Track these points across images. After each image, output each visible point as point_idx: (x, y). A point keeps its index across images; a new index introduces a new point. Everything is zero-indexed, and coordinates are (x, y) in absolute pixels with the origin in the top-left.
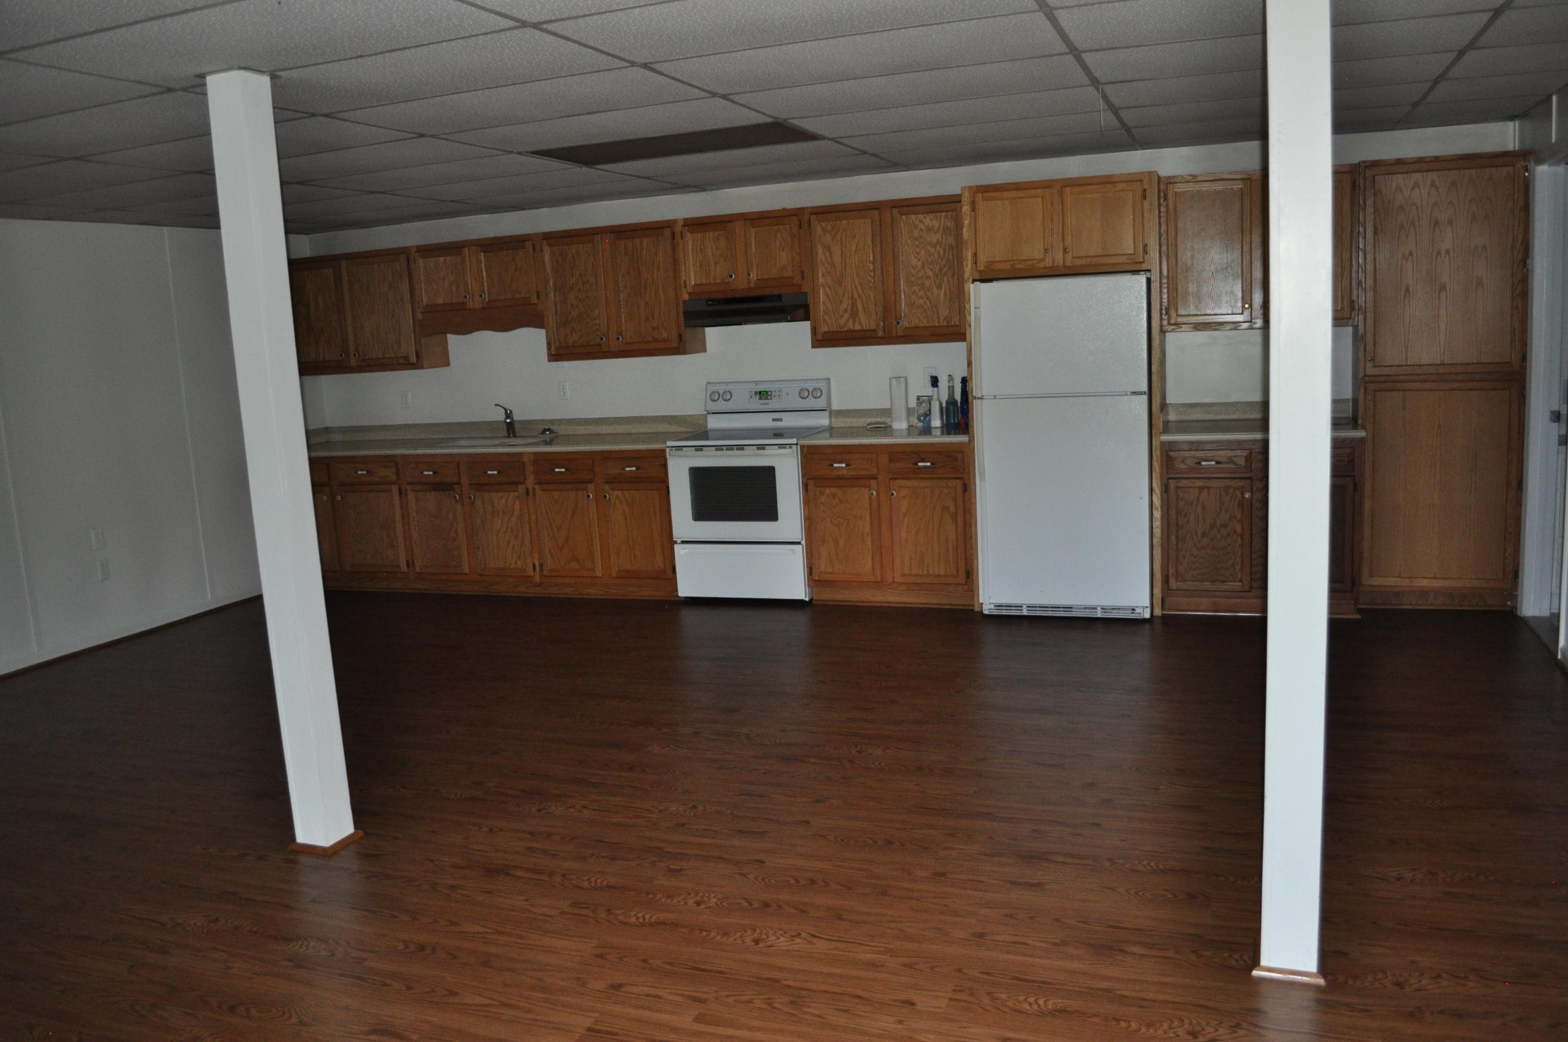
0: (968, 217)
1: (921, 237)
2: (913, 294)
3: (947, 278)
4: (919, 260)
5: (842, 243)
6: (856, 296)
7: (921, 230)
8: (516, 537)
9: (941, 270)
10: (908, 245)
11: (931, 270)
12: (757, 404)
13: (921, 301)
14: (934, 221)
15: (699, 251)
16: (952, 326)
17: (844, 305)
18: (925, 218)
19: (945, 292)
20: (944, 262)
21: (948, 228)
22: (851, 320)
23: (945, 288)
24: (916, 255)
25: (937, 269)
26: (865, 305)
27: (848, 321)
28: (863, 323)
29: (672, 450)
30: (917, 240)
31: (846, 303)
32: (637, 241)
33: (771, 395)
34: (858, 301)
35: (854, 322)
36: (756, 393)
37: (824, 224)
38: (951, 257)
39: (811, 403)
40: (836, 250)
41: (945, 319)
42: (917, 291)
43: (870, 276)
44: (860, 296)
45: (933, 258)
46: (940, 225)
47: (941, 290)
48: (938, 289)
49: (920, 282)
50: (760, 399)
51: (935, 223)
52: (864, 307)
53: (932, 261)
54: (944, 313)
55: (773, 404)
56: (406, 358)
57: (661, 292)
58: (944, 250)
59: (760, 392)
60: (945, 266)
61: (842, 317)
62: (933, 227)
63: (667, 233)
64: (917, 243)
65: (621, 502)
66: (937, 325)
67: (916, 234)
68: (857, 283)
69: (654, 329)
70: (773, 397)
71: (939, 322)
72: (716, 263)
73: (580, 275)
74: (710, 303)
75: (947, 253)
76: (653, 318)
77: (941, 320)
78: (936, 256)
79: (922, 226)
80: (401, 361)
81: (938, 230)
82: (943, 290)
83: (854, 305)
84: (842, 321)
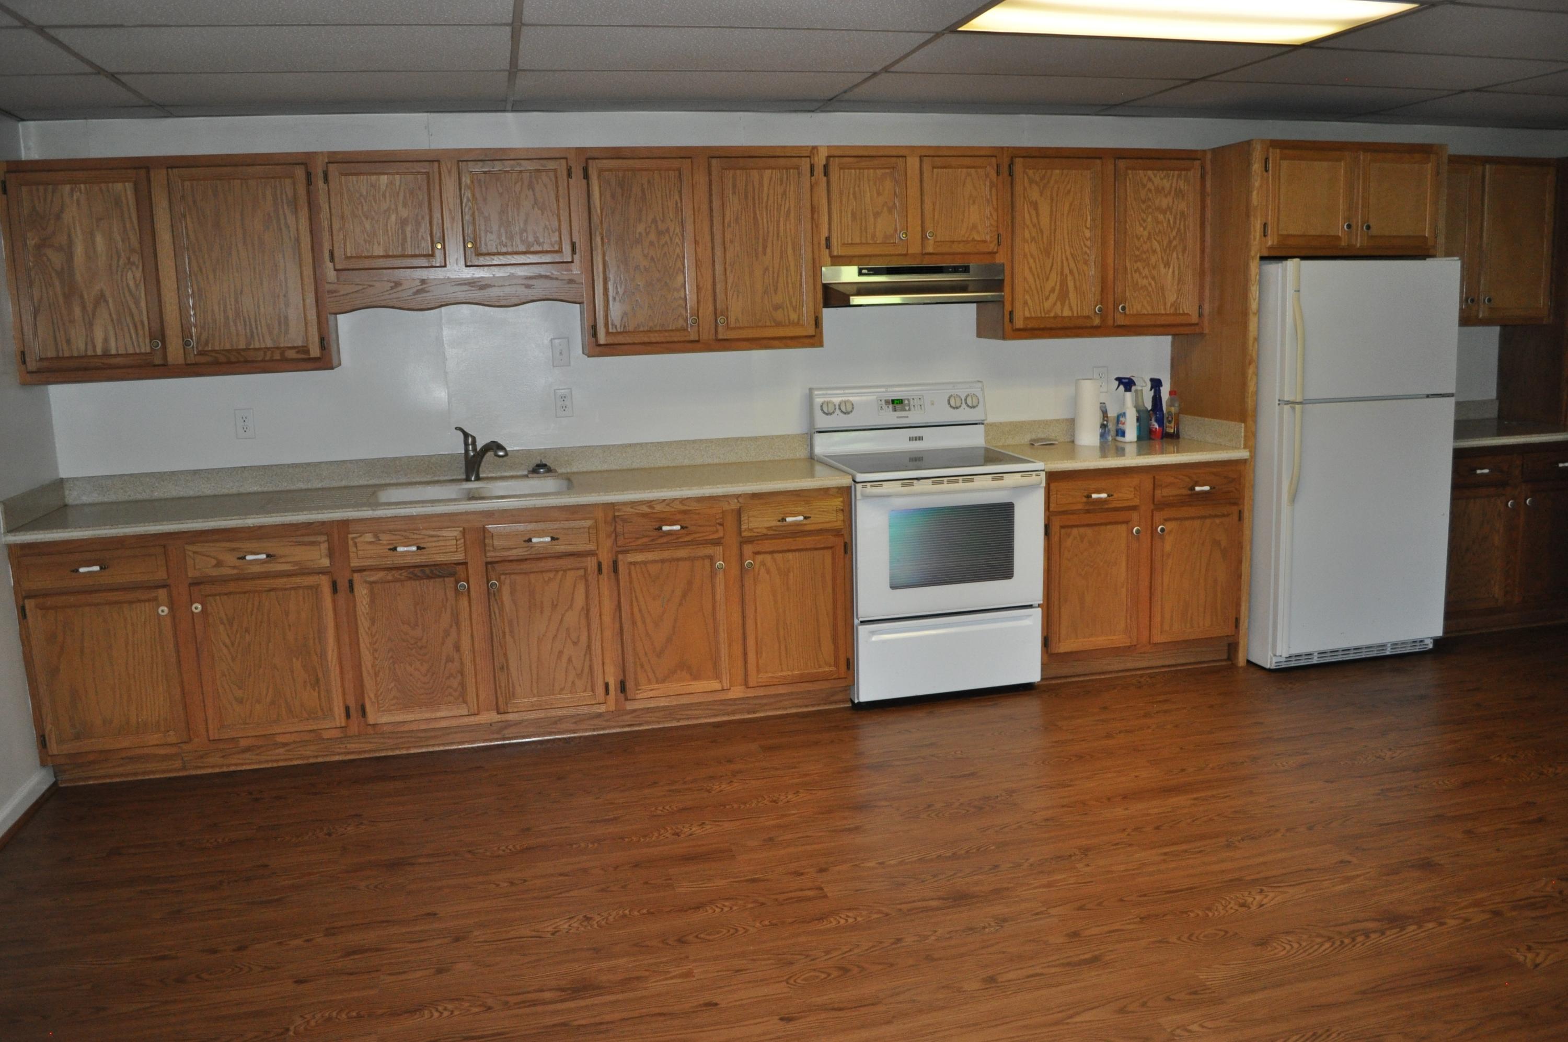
0: (1259, 179)
1: (1149, 199)
2: (1136, 271)
3: (1177, 254)
4: (1145, 229)
5: (1052, 200)
6: (1066, 271)
7: (1150, 190)
8: (575, 644)
9: (1170, 242)
10: (1133, 209)
11: (1159, 242)
12: (890, 417)
13: (1145, 282)
14: (1165, 181)
15: (851, 196)
16: (1180, 314)
17: (1050, 284)
18: (1155, 176)
19: (1174, 272)
20: (1174, 233)
21: (1180, 191)
22: (1059, 304)
23: (1174, 268)
24: (1142, 222)
25: (1165, 243)
26: (1078, 283)
27: (1055, 304)
28: (1075, 308)
29: (865, 487)
30: (1144, 202)
31: (1054, 278)
32: (755, 174)
33: (909, 405)
34: (1069, 278)
35: (1063, 305)
36: (887, 402)
37: (1030, 172)
38: (1182, 227)
39: (964, 414)
40: (1044, 209)
41: (1172, 305)
42: (1141, 268)
43: (1086, 246)
44: (1071, 272)
45: (1161, 228)
46: (1171, 186)
47: (1169, 268)
48: (1165, 267)
49: (1144, 257)
50: (895, 410)
51: (1166, 184)
52: (1075, 287)
53: (1160, 231)
54: (1171, 298)
55: (914, 417)
56: (304, 350)
57: (790, 251)
58: (1175, 218)
59: (893, 401)
60: (1175, 238)
61: (1047, 299)
62: (1163, 188)
63: (805, 165)
64: (1144, 207)
65: (768, 571)
66: (1163, 312)
67: (1143, 194)
68: (1068, 253)
69: (777, 308)
70: (912, 407)
71: (1165, 309)
72: (877, 215)
73: (654, 221)
74: (864, 271)
75: (1178, 222)
76: (776, 291)
77: (1169, 305)
78: (1165, 225)
79: (1150, 185)
80: (291, 354)
81: (1170, 193)
82: (1171, 270)
83: (1064, 283)
84: (1047, 305)
